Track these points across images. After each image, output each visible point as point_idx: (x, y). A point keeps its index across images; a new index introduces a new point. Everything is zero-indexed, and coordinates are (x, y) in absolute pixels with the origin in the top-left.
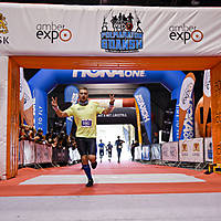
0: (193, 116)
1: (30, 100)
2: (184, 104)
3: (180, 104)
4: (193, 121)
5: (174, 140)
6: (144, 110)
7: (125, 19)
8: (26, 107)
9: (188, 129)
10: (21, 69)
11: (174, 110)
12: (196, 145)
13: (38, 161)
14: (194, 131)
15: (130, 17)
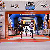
0: (47, 24)
1: (10, 21)
2: (45, 21)
3: (44, 21)
4: (47, 25)
5: (43, 29)
6: (36, 23)
7: (31, 3)
8: (10, 22)
9: (46, 27)
10: (8, 14)
11: (43, 23)
12: (48, 31)
13: (13, 34)
14: (47, 27)
15: (32, 2)
